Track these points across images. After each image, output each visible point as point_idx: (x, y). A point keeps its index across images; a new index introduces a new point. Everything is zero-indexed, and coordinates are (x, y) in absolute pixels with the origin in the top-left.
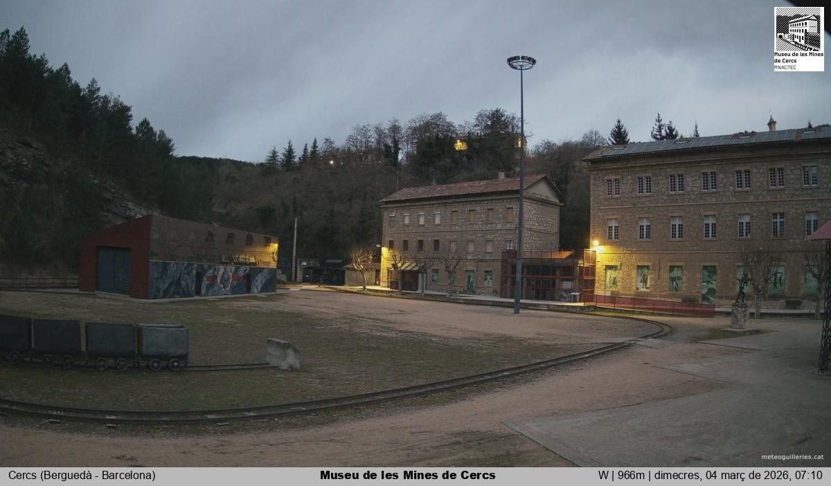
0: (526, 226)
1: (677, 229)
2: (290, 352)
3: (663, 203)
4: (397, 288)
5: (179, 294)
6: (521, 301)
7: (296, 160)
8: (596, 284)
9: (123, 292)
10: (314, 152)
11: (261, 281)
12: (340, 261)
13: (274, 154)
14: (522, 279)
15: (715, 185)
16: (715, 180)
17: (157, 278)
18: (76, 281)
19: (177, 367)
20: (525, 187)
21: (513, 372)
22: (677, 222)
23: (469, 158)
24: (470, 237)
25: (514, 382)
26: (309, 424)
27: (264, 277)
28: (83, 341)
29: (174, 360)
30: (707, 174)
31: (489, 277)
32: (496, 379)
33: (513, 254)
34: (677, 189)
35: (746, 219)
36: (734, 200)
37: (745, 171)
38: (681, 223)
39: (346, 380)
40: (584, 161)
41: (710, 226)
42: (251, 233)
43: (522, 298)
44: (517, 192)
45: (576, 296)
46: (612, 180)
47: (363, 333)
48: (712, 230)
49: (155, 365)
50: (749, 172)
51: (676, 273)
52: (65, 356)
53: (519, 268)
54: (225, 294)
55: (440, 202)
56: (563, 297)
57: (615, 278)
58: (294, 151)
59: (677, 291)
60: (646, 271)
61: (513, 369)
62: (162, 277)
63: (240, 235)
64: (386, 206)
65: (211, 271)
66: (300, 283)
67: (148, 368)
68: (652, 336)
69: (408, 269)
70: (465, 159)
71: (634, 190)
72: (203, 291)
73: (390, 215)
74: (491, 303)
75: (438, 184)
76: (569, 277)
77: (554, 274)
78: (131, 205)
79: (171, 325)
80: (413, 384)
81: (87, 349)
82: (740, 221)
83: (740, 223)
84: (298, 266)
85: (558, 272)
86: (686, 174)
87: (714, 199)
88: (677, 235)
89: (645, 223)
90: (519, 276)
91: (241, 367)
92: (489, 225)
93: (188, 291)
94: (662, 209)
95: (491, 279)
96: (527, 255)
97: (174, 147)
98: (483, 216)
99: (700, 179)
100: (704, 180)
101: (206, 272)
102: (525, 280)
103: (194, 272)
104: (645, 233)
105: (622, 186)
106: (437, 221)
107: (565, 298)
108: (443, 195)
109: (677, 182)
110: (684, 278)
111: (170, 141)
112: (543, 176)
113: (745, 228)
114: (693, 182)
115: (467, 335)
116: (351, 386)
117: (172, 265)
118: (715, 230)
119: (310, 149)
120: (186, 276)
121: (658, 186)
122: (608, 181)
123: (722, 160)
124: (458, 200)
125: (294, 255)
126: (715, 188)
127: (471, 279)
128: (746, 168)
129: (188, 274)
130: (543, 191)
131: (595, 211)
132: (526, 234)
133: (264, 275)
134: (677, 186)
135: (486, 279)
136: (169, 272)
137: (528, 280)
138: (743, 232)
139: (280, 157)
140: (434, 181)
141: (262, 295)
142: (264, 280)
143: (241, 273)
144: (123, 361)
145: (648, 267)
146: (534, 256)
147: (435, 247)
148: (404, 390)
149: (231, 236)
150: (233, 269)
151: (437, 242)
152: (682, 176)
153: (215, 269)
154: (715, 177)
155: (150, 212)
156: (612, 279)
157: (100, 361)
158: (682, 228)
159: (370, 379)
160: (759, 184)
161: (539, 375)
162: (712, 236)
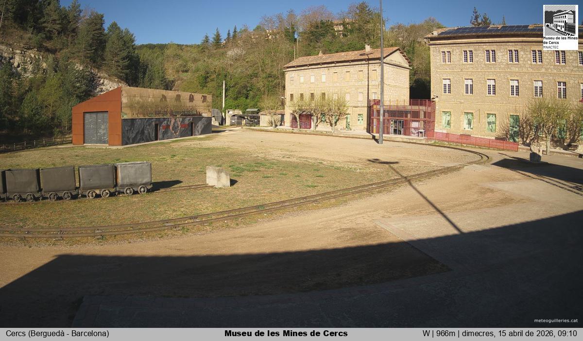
0: (385, 83)
1: (492, 89)
2: (223, 175)
3: (481, 70)
4: (297, 127)
5: (143, 140)
6: (384, 135)
7: (223, 42)
8: (436, 125)
9: (104, 142)
10: (234, 36)
11: (201, 127)
12: (256, 110)
13: (207, 37)
14: (384, 120)
15: (518, 59)
16: (518, 55)
17: (127, 131)
18: (71, 139)
19: (144, 191)
20: (384, 56)
21: (379, 185)
22: (492, 83)
23: (345, 35)
24: (347, 91)
25: (379, 192)
26: (237, 224)
27: (203, 124)
28: (77, 180)
29: (141, 186)
30: (512, 51)
31: (361, 119)
32: (367, 191)
33: (377, 102)
34: (491, 60)
35: (539, 84)
36: (531, 70)
37: (539, 51)
38: (494, 84)
39: (262, 193)
40: (426, 38)
41: (515, 87)
42: (192, 94)
43: (384, 133)
44: (378, 59)
45: (421, 132)
46: (446, 52)
47: (274, 159)
48: (516, 91)
49: (128, 192)
50: (541, 51)
51: (492, 119)
52: (64, 192)
53: (382, 112)
54: (176, 138)
55: (325, 66)
56: (413, 133)
57: (449, 121)
58: (221, 35)
59: (492, 131)
60: (470, 116)
61: (378, 183)
62: (130, 129)
63: (185, 95)
64: (287, 70)
65: (166, 122)
66: (228, 126)
67: (123, 193)
68: (475, 162)
69: (304, 113)
70: (342, 36)
71: (461, 59)
72: (160, 136)
73: (290, 76)
74: (362, 137)
75: (324, 54)
76: (418, 119)
77: (406, 117)
78: (106, 82)
79: (139, 162)
80: (309, 195)
81: (80, 184)
82: (535, 85)
83: (535, 87)
84: (227, 115)
85: (409, 116)
86: (497, 50)
87: (517, 69)
88: (492, 92)
89: (469, 82)
90: (381, 118)
91: (189, 188)
92: (360, 82)
93: (150, 137)
94: (481, 74)
95: (362, 120)
96: (387, 103)
97: (136, 39)
98: (356, 76)
99: (507, 54)
100: (510, 55)
101: (162, 123)
102: (386, 121)
103: (154, 123)
104: (469, 90)
105: (452, 57)
106: (324, 78)
107: (414, 134)
108: (328, 61)
109: (491, 56)
110: (497, 122)
111: (132, 35)
112: (397, 48)
113: (538, 90)
114: (502, 55)
115: (347, 159)
116: (266, 198)
117: (137, 120)
118: (518, 91)
119: (232, 34)
120: (148, 127)
121: (478, 57)
122: (443, 52)
123: (522, 42)
124: (338, 65)
125: (223, 107)
126: (518, 61)
127: (348, 120)
128: (540, 49)
129: (149, 125)
130: (397, 58)
131: (434, 73)
132: (386, 88)
133: (203, 122)
134: (491, 58)
135: (359, 120)
136: (135, 126)
137: (388, 120)
138: (537, 94)
139: (211, 40)
140: (321, 52)
141: (202, 136)
142: (203, 126)
143: (187, 122)
144: (105, 191)
145: (472, 113)
146: (391, 104)
147: (323, 98)
148: (303, 198)
149: (178, 96)
150: (181, 119)
151: (324, 94)
152: (494, 51)
153: (168, 121)
154: (517, 53)
155: (120, 85)
156: (447, 121)
157: (89, 192)
158: (495, 88)
159: (279, 192)
160: (548, 61)
161: (397, 187)
162: (516, 95)
